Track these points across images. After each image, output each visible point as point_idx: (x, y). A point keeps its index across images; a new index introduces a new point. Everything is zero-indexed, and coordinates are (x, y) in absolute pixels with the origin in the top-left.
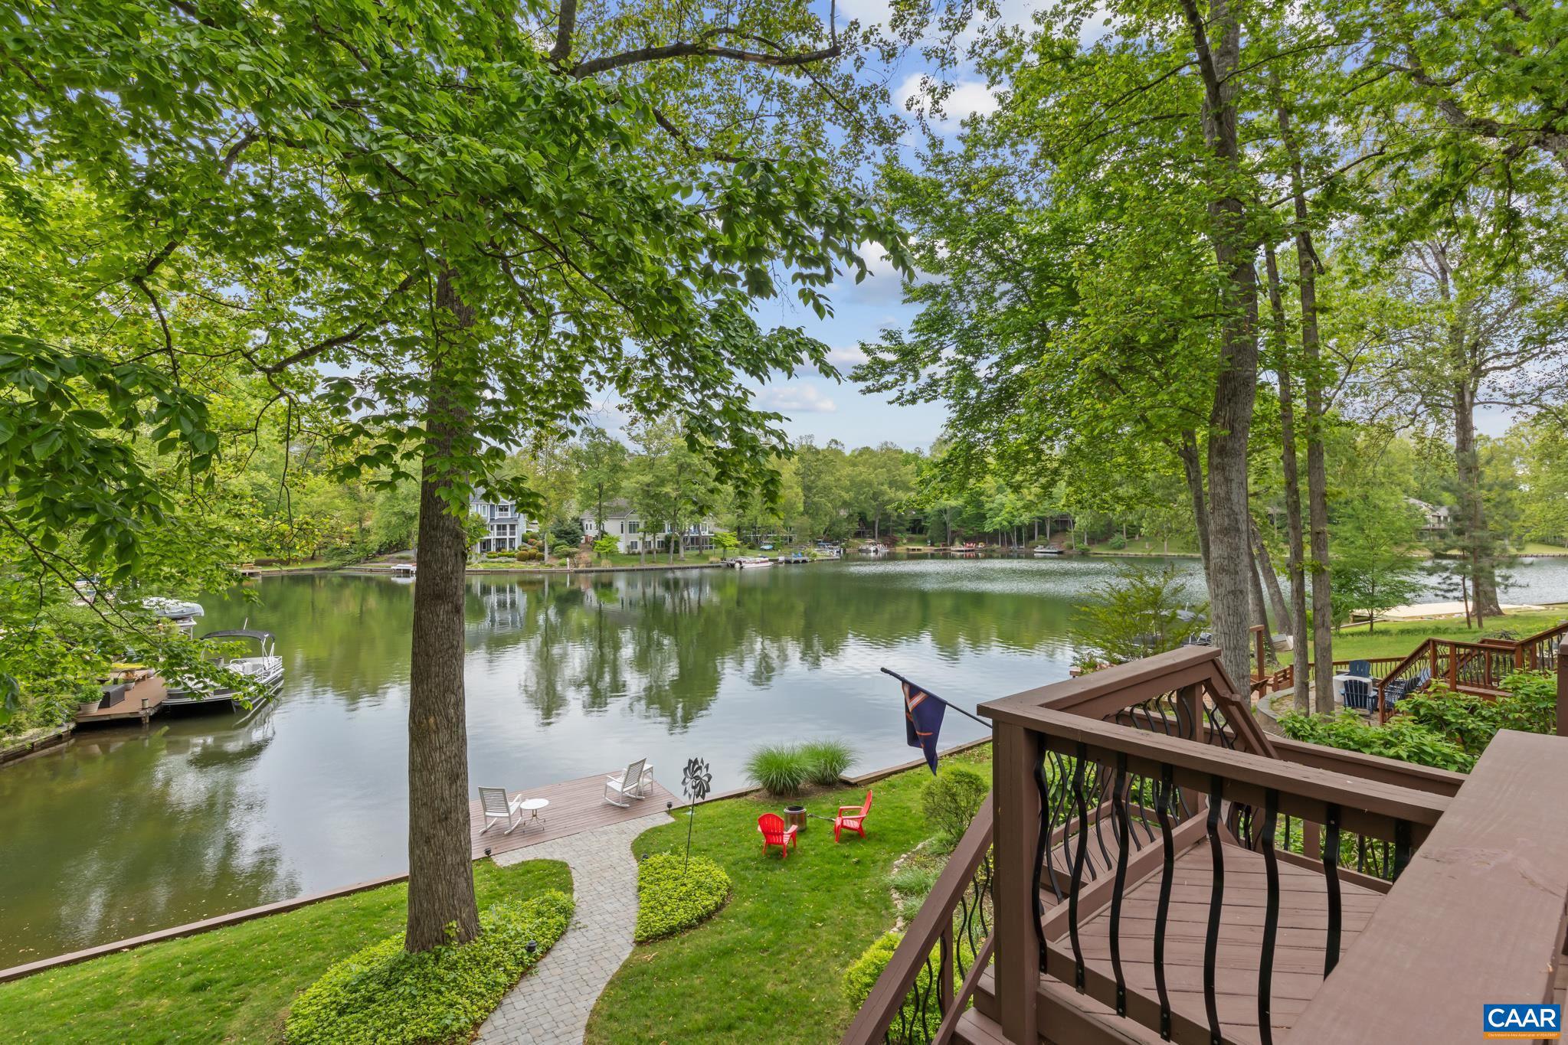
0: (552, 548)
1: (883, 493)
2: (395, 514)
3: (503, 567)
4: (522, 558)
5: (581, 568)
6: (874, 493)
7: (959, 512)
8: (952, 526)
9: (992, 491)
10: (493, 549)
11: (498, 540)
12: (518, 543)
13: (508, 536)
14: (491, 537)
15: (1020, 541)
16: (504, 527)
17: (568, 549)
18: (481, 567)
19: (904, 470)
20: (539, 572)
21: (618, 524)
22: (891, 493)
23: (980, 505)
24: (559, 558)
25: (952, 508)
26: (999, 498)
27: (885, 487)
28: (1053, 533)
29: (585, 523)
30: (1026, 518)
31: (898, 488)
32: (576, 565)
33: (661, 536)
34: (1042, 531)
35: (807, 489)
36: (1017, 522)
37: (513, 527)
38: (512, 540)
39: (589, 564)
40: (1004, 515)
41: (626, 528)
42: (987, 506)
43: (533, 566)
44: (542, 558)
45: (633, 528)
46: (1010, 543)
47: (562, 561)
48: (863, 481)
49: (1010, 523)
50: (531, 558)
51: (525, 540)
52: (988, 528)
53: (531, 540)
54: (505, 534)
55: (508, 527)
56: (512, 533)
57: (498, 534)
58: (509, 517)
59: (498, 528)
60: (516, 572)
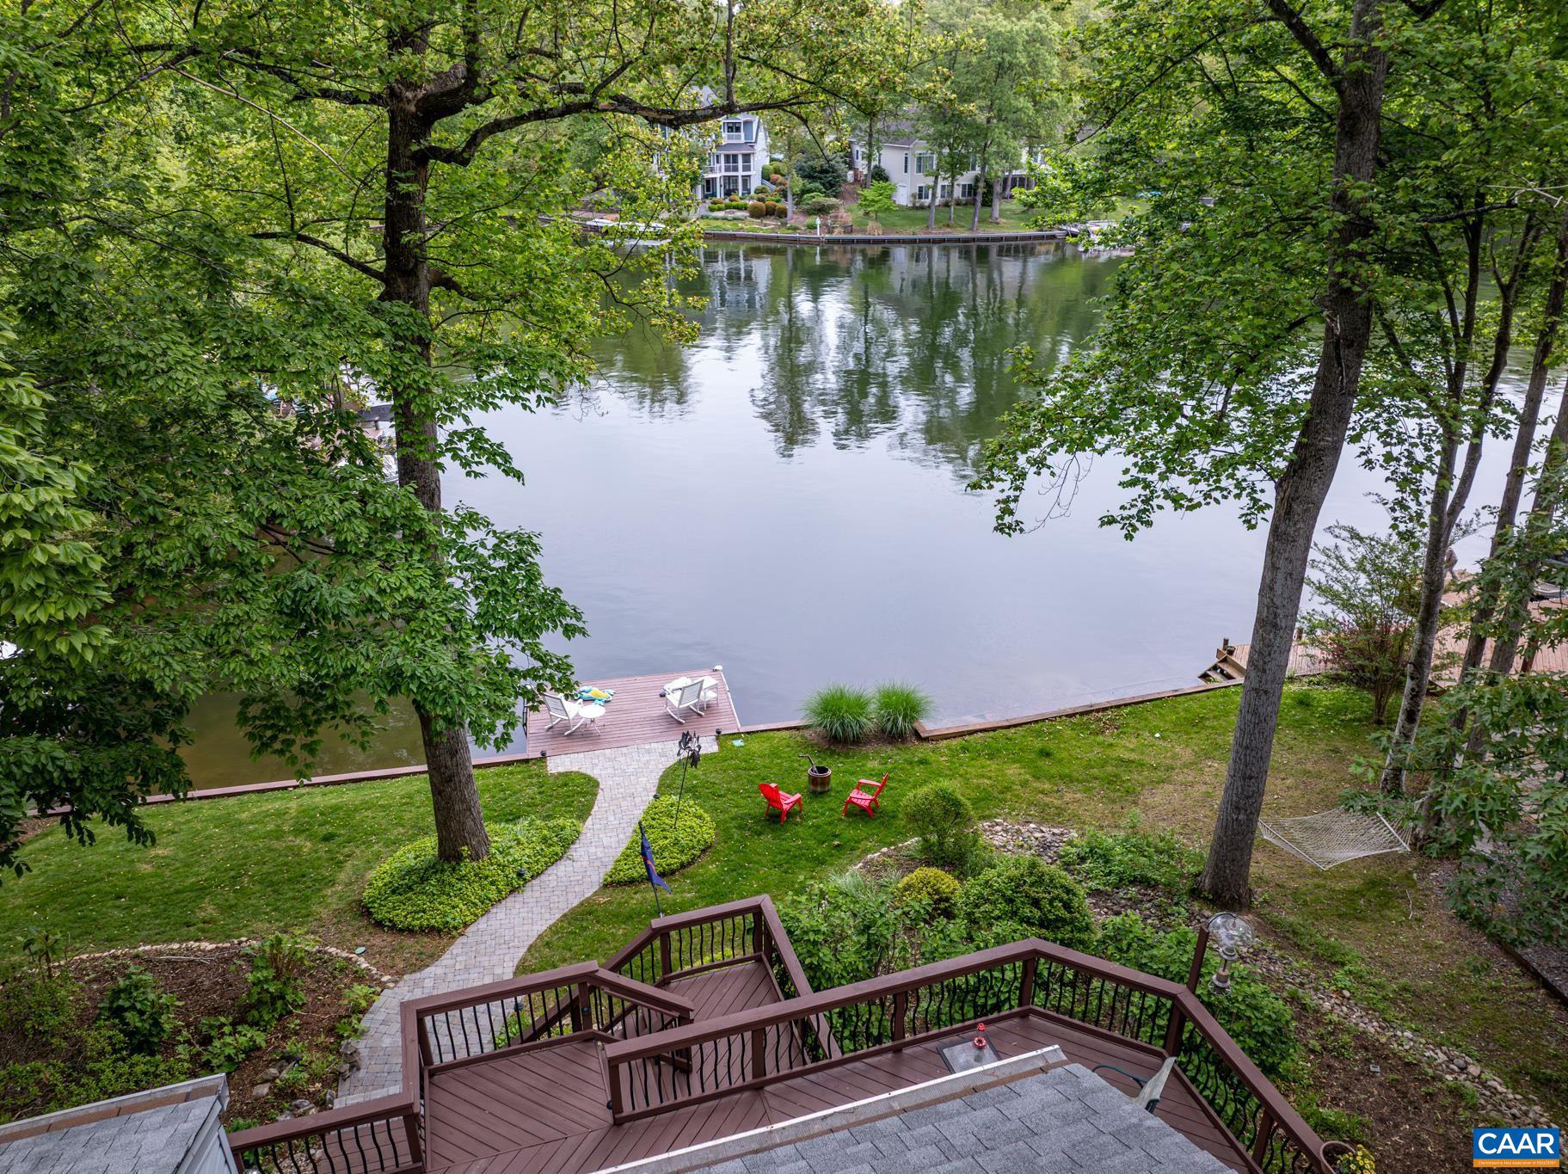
0: (800, 195)
3: (729, 229)
4: (756, 214)
5: (835, 235)
10: (720, 195)
11: (727, 180)
12: (756, 183)
13: (740, 173)
14: (717, 175)
16: (735, 157)
17: (821, 199)
18: (702, 226)
20: (776, 242)
21: (900, 156)
24: (808, 214)
32: (831, 229)
33: (966, 178)
37: (747, 158)
38: (746, 179)
39: (848, 229)
41: (913, 165)
43: (771, 226)
44: (783, 214)
45: (923, 164)
47: (809, 220)
50: (770, 212)
51: (765, 176)
53: (774, 176)
54: (736, 169)
55: (740, 159)
56: (746, 168)
57: (727, 169)
58: (743, 140)
59: (727, 161)
60: (745, 238)
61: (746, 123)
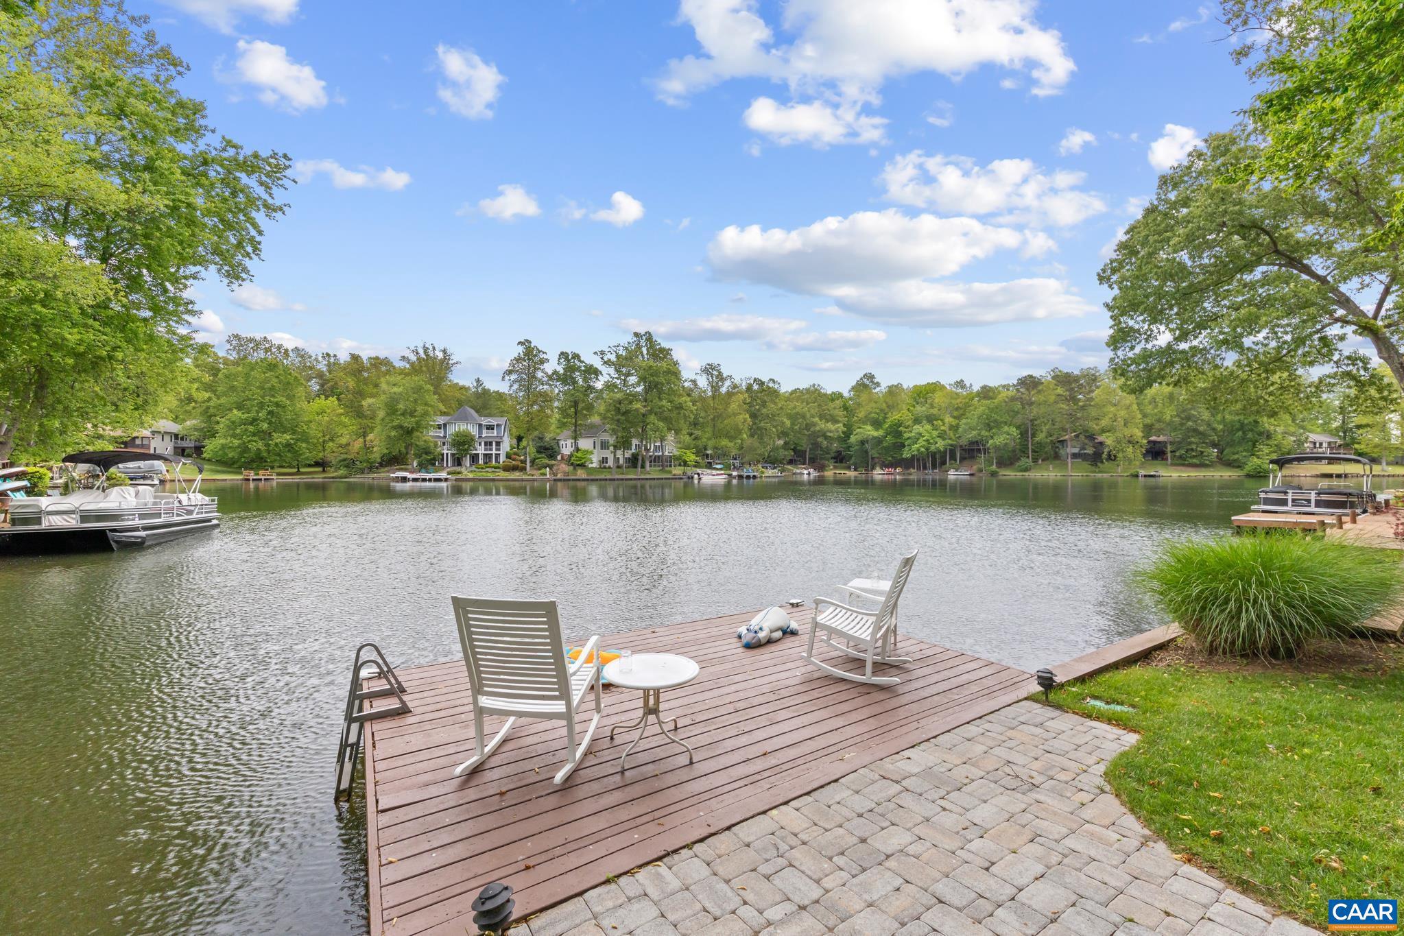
0: (533, 462)
1: (815, 425)
2: (395, 428)
3: (491, 476)
4: (507, 469)
5: (559, 476)
6: (807, 425)
7: (879, 441)
8: (873, 453)
9: (910, 423)
10: (481, 462)
11: (485, 455)
12: (502, 458)
13: (494, 452)
14: (479, 451)
15: (934, 467)
16: (491, 443)
17: (546, 461)
18: (471, 476)
19: (831, 405)
20: (522, 480)
21: (591, 441)
22: (822, 425)
23: (899, 434)
24: (539, 469)
25: (874, 438)
26: (917, 428)
27: (817, 419)
28: (963, 459)
29: (561, 442)
30: (941, 445)
31: (827, 421)
32: (555, 474)
33: (628, 454)
34: (953, 457)
35: (754, 416)
36: (933, 448)
37: (498, 444)
38: (497, 456)
39: (567, 474)
40: (921, 442)
41: (598, 445)
42: (906, 435)
43: (516, 475)
44: (525, 469)
45: (604, 445)
46: (925, 468)
47: (543, 471)
48: (797, 413)
49: (927, 449)
50: (515, 468)
51: (508, 455)
52: (906, 454)
53: (513, 456)
54: (491, 450)
55: (494, 444)
56: (498, 449)
57: (486, 450)
58: (495, 434)
59: (486, 445)
60: (501, 480)
61: (498, 425)
